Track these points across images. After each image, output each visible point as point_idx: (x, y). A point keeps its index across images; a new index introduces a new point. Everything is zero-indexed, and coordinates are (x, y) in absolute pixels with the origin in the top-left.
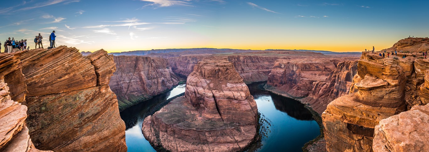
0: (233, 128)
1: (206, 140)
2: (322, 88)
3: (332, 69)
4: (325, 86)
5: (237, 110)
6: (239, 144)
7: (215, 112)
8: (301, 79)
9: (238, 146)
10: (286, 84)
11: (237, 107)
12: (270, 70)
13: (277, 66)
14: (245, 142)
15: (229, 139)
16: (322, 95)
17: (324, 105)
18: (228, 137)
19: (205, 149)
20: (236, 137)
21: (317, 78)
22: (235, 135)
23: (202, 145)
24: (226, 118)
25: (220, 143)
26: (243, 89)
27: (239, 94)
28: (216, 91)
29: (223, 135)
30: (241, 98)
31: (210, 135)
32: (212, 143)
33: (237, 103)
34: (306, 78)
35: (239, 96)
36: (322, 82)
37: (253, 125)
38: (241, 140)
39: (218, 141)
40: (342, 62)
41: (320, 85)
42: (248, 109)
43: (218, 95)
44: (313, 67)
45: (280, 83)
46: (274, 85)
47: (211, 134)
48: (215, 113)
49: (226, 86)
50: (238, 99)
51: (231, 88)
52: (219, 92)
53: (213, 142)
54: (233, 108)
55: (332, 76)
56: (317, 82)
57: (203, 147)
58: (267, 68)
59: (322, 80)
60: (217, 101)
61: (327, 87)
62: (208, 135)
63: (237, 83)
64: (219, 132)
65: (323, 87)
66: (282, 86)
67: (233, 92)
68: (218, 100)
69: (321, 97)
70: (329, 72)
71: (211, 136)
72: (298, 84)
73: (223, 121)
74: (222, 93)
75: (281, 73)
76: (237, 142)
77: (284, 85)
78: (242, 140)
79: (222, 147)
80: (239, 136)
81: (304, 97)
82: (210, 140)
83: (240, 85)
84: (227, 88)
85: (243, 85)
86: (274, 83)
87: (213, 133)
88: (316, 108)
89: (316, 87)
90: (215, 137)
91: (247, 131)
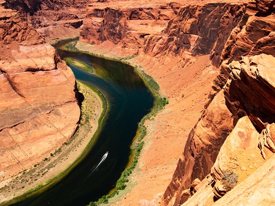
0: (48, 112)
1: (13, 142)
2: (158, 44)
3: (170, 17)
4: (161, 40)
5: (46, 86)
6: (63, 132)
7: (12, 95)
8: (128, 32)
9: (62, 137)
10: (108, 40)
11: (46, 80)
12: (80, 20)
13: (91, 14)
14: (69, 128)
15: (47, 129)
16: (157, 54)
17: (160, 67)
18: (45, 127)
19: (18, 155)
20: (55, 125)
21: (149, 30)
22: (53, 122)
23: (11, 151)
24: (32, 100)
25: (35, 139)
26: (49, 53)
27: (43, 61)
28: (3, 61)
29: (37, 126)
30: (48, 66)
31: (17, 132)
32: (23, 143)
33: (44, 75)
34: (134, 30)
35: (45, 64)
36: (157, 35)
37: (74, 102)
38: (63, 127)
39: (33, 136)
40: (185, 6)
41: (154, 40)
42: (63, 81)
43: (10, 68)
44: (144, 14)
45: (98, 39)
46: (91, 43)
47: (17, 130)
48: (14, 97)
49: (19, 52)
50: (45, 69)
51: (28, 53)
52: (10, 63)
53: (26, 141)
54: (39, 83)
55: (171, 27)
56: (150, 36)
57: (13, 154)
58: (76, 17)
59: (156, 33)
60: (11, 77)
61: (163, 42)
62: (14, 134)
63: (36, 44)
64: (30, 123)
65: (158, 42)
66: (102, 42)
67: (34, 60)
68: (11, 75)
69: (156, 56)
70: (165, 21)
71: (20, 133)
72: (124, 39)
73: (30, 105)
74: (14, 64)
75: (99, 24)
76: (59, 130)
77: (105, 42)
78: (66, 127)
79: (40, 143)
80: (59, 122)
81: (133, 57)
82: (20, 138)
83: (43, 48)
84: (21, 54)
85: (47, 47)
86: (89, 39)
87: (21, 128)
88: (150, 70)
89: (149, 42)
90: (26, 132)
91: (69, 112)
